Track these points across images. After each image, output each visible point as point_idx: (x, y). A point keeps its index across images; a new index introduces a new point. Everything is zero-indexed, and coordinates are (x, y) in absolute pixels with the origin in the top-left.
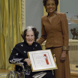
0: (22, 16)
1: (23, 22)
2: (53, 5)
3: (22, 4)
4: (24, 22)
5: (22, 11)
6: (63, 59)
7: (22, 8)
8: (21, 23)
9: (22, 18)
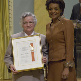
0: (9, 19)
1: (10, 25)
2: (56, 9)
3: (9, 5)
4: (12, 25)
5: (9, 13)
6: (64, 77)
7: (9, 9)
8: (8, 27)
9: (9, 21)
